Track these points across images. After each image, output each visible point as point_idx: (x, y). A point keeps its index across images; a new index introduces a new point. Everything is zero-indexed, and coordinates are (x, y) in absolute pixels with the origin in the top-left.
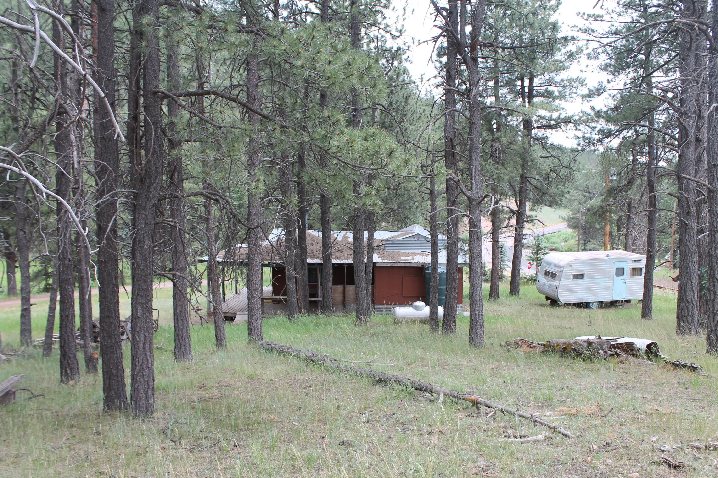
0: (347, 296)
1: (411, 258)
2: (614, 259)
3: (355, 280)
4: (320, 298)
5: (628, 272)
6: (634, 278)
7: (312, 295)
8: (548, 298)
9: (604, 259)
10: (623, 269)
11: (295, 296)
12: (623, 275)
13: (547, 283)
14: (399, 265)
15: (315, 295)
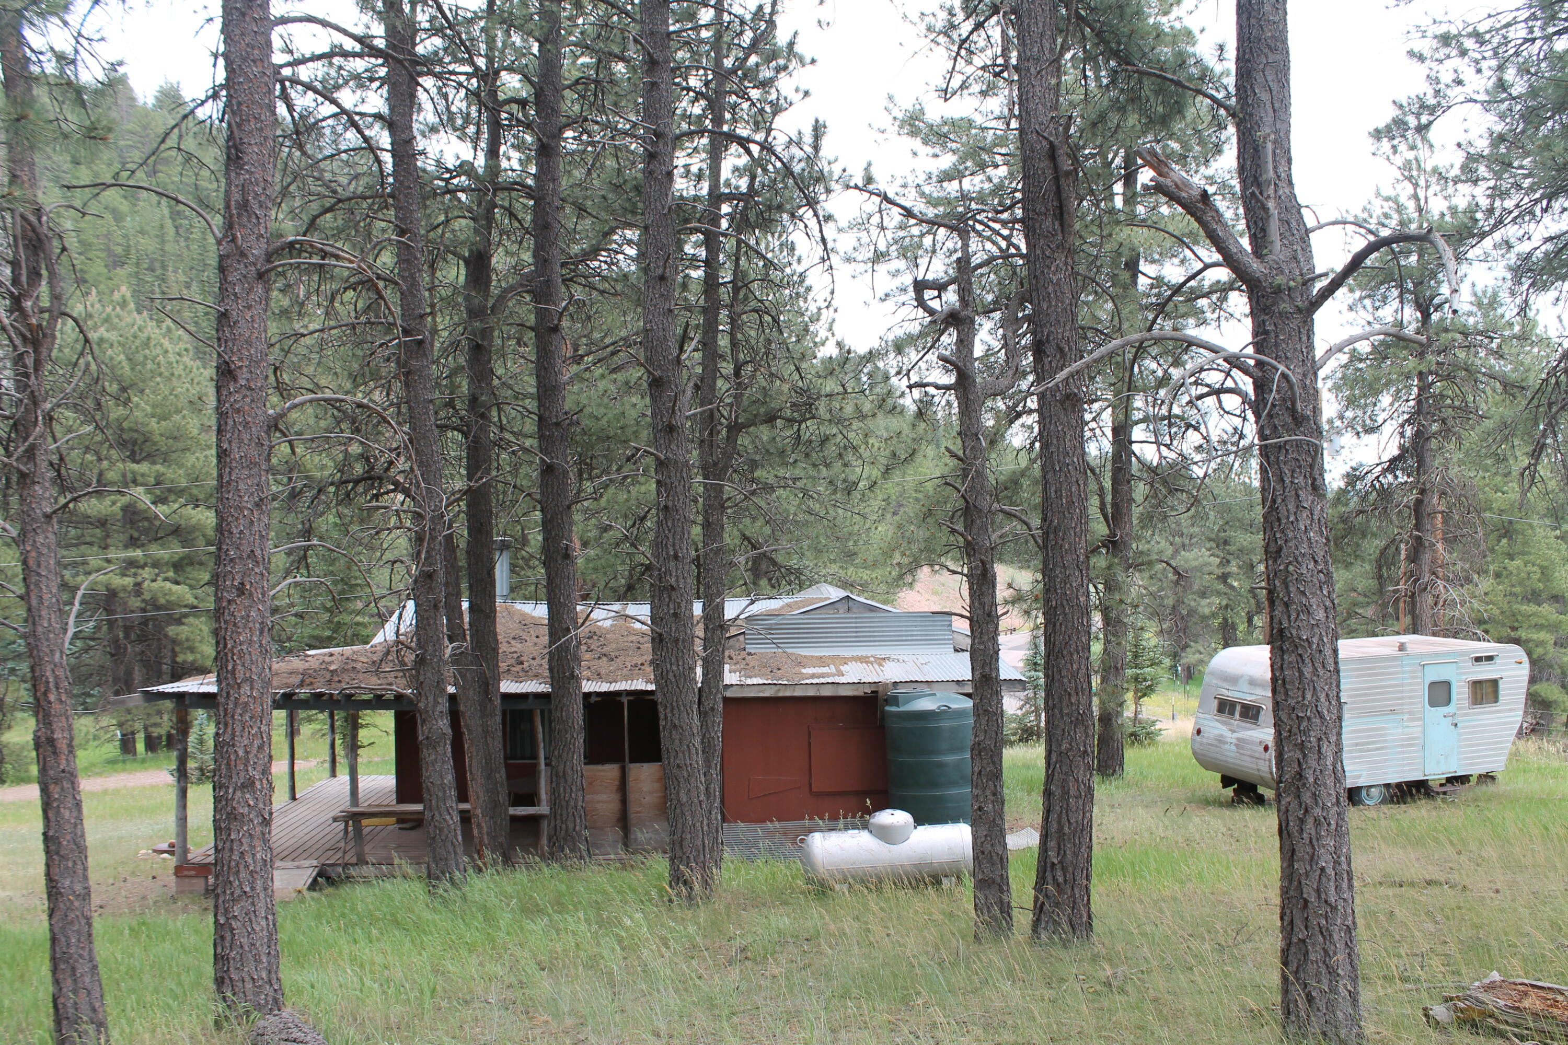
0: (632, 797)
1: (833, 669)
2: (1421, 655)
3: (665, 743)
4: (543, 809)
5: (1461, 692)
6: (1478, 709)
7: (520, 800)
8: (1227, 781)
9: (1395, 658)
10: (1447, 685)
11: (452, 803)
12: (1448, 701)
13: (1230, 737)
14: (798, 693)
15: (531, 799)
